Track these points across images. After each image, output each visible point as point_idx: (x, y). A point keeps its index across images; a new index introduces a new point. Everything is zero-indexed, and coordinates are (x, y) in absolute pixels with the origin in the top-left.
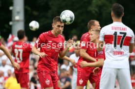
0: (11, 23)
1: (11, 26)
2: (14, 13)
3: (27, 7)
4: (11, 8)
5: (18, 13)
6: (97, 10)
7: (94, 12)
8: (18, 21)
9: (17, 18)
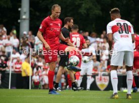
0: (19, 21)
1: (19, 23)
2: (22, 13)
3: (31, 9)
4: (19, 9)
5: (25, 13)
6: (85, 11)
7: (83, 13)
8: (24, 19)
9: (24, 17)
